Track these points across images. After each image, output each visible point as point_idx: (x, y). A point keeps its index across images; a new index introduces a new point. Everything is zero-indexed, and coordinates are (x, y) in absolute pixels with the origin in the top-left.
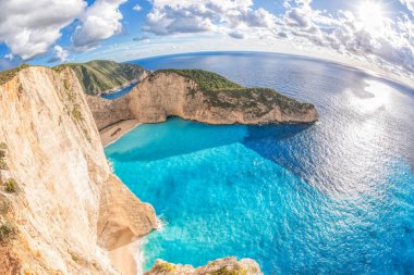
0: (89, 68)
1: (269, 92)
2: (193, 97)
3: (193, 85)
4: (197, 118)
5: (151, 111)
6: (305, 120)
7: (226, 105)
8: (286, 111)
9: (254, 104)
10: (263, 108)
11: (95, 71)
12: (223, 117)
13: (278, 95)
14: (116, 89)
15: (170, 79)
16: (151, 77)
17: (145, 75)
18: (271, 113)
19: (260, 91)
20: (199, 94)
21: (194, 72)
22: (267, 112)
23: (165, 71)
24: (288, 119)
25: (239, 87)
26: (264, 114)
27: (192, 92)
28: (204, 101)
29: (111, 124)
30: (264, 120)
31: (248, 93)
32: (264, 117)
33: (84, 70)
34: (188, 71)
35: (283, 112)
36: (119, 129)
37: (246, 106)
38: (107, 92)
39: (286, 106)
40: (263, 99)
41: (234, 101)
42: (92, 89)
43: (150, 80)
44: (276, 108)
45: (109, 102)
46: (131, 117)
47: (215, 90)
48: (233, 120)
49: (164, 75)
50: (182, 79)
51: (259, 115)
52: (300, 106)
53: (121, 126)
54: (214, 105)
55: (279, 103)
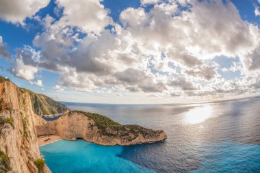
0: (38, 97)
1: (136, 127)
2: (92, 129)
3: (93, 122)
4: (94, 141)
5: (68, 133)
6: (159, 140)
7: (111, 135)
8: (147, 136)
9: (127, 134)
10: (133, 136)
11: (41, 101)
12: (109, 141)
13: (142, 128)
14: (51, 116)
15: (80, 116)
16: (70, 113)
17: (68, 111)
18: (137, 139)
19: (131, 126)
20: (96, 128)
21: (93, 114)
22: (135, 138)
23: (78, 112)
24: (148, 140)
25: (118, 124)
26: (133, 139)
27: (92, 126)
28: (98, 132)
29: (45, 135)
30: (133, 142)
31: (123, 128)
33: (36, 98)
34: (90, 113)
35: (144, 137)
36: (49, 139)
37: (122, 135)
38: (46, 116)
39: (147, 134)
40: (132, 131)
41: (115, 133)
42: (38, 111)
43: (69, 116)
44: (140, 135)
45: (46, 122)
46: (56, 133)
47: (104, 126)
48: (115, 143)
49: (77, 114)
50: (86, 118)
51: (130, 140)
52: (155, 132)
53: (50, 137)
54: (104, 134)
55: (142, 132)
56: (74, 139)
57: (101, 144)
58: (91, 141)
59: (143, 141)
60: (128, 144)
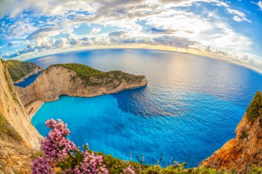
2: (74, 82)
3: (74, 74)
5: (50, 94)
7: (96, 84)
8: (130, 82)
9: (111, 81)
10: (117, 83)
12: (94, 92)
13: (124, 74)
15: (59, 70)
16: (47, 71)
18: (122, 85)
19: (114, 72)
20: (79, 79)
21: (72, 65)
22: (119, 84)
23: (55, 66)
24: (132, 86)
26: (118, 86)
27: (73, 78)
28: (82, 84)
30: (119, 89)
31: (107, 75)
35: (128, 83)
36: (32, 108)
37: (107, 83)
39: (129, 79)
40: (116, 77)
41: (100, 81)
43: (47, 72)
44: (123, 81)
46: (37, 98)
47: (87, 75)
48: (101, 93)
49: (55, 68)
50: (67, 70)
51: (115, 87)
54: (89, 85)
55: (125, 78)
56: (57, 98)
57: (86, 96)
58: (75, 95)
59: (127, 87)
60: (114, 91)
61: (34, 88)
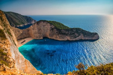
1: (79, 29)
3: (53, 26)
4: (54, 38)
5: (38, 35)
7: (64, 34)
8: (86, 36)
9: (74, 34)
10: (77, 35)
12: (63, 38)
13: (83, 30)
15: (45, 24)
18: (80, 37)
19: (76, 29)
20: (55, 30)
21: (53, 22)
22: (78, 36)
23: (43, 21)
24: (87, 38)
26: (77, 37)
27: (52, 29)
28: (57, 32)
30: (77, 39)
31: (72, 30)
32: (77, 38)
34: (51, 21)
35: (84, 36)
36: (25, 41)
37: (71, 34)
39: (86, 34)
40: (77, 32)
41: (67, 32)
43: (37, 24)
44: (82, 35)
47: (60, 28)
48: (66, 39)
50: (49, 24)
51: (75, 37)
52: (91, 34)
53: (25, 40)
54: (60, 34)
55: (83, 33)
56: (42, 38)
57: (58, 39)
58: (52, 38)
60: (74, 40)
61: (28, 31)
